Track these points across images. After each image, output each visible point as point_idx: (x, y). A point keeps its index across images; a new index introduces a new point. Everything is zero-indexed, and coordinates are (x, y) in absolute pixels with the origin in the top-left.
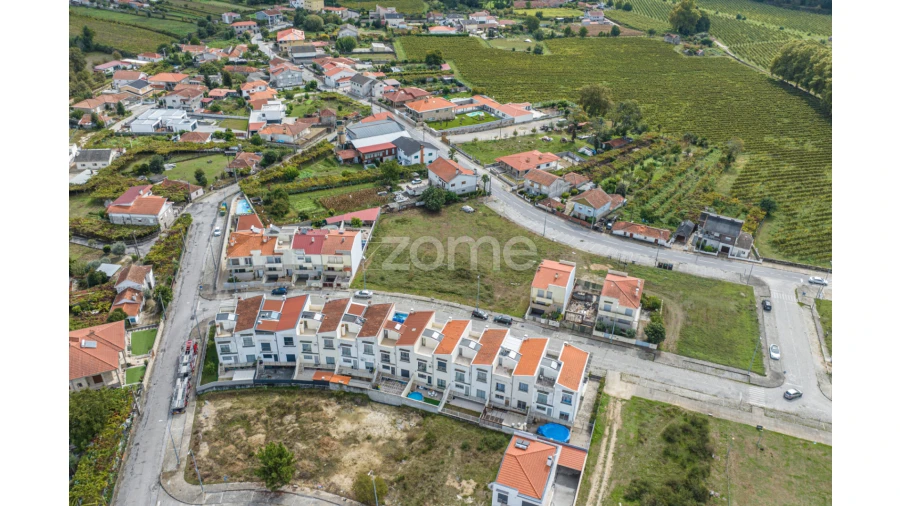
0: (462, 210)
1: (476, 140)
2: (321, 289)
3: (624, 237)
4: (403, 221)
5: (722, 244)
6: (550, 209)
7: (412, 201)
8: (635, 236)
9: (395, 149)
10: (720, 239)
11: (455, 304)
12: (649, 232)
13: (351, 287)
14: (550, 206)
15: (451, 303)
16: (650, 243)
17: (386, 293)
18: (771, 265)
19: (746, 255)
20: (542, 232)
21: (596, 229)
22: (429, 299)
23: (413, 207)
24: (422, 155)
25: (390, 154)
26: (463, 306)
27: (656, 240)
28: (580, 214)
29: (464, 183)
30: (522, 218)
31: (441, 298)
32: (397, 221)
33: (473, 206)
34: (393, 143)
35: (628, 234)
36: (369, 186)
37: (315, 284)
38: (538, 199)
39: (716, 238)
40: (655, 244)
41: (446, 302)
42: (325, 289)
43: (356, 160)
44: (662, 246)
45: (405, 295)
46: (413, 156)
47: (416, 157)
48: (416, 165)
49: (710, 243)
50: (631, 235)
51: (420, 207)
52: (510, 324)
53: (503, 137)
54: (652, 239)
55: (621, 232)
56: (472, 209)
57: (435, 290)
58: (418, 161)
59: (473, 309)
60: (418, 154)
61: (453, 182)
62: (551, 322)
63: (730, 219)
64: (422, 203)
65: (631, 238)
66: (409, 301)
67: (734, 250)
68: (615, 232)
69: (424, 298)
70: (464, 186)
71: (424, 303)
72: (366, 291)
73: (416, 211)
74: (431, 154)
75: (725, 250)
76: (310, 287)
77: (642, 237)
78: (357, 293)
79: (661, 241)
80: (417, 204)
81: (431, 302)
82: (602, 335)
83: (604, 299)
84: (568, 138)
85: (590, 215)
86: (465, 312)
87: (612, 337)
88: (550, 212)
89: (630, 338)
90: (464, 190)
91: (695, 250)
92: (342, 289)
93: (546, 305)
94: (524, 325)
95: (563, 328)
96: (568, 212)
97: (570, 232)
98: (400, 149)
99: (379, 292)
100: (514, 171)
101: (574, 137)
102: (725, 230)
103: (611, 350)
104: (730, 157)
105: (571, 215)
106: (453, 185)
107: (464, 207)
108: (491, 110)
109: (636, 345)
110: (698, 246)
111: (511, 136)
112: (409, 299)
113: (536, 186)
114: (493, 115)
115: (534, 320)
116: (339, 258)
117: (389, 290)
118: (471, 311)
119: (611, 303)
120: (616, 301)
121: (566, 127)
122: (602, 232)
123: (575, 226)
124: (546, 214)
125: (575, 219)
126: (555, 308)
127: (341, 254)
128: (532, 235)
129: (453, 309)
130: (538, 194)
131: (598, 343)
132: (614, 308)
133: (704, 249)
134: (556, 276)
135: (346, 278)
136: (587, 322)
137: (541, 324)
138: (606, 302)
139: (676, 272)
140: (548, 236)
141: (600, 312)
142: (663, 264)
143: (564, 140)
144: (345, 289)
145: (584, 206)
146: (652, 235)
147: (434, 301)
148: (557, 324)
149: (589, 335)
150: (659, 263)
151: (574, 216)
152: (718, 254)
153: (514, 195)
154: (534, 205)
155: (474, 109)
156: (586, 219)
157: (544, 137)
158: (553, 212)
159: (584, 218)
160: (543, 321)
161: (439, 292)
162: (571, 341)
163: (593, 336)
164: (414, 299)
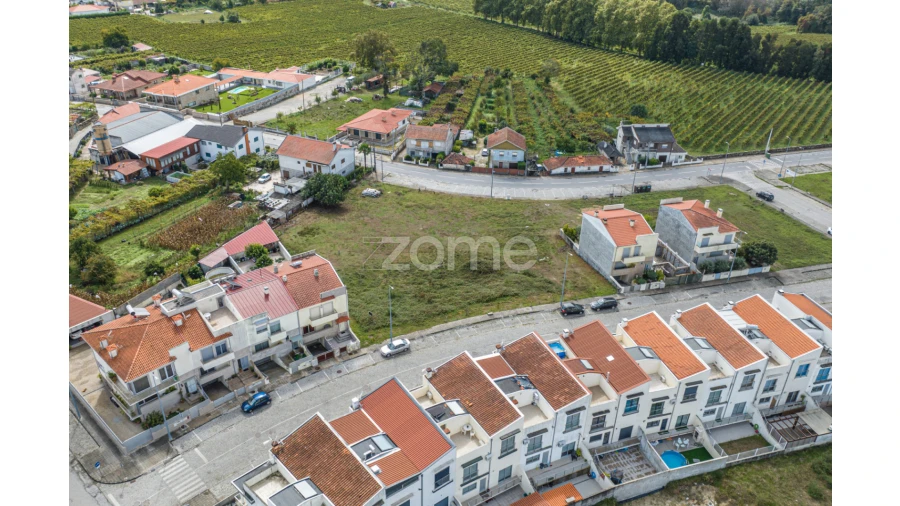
0: (364, 196)
1: (280, 115)
2: (318, 368)
3: (565, 175)
4: (309, 232)
5: (658, 154)
6: (462, 167)
7: (295, 203)
8: (578, 169)
9: (197, 143)
10: (657, 147)
11: (525, 310)
12: (590, 162)
13: (363, 346)
14: (462, 163)
15: (519, 310)
16: (595, 173)
18: (710, 162)
19: (683, 158)
20: (489, 194)
21: (531, 174)
22: (486, 317)
23: (299, 210)
24: (247, 142)
25: (193, 153)
26: (536, 308)
27: (601, 168)
28: (501, 163)
29: (343, 161)
30: (441, 185)
31: (498, 309)
32: (301, 234)
33: (372, 186)
34: (188, 136)
35: (569, 170)
36: (204, 202)
37: (303, 364)
38: (434, 160)
39: (652, 150)
40: (601, 172)
41: (513, 312)
42: (325, 365)
43: (146, 173)
44: (608, 172)
45: (450, 324)
46: (237, 146)
47: (241, 147)
48: (245, 158)
49: (651, 156)
50: (573, 169)
51: (309, 207)
53: (306, 107)
54: (595, 168)
55: (561, 170)
56: (378, 192)
57: (478, 301)
58: (244, 152)
59: (558, 305)
60: (242, 141)
61: (333, 162)
62: (654, 285)
63: (655, 125)
64: (310, 200)
65: (574, 174)
66: (465, 330)
67: (671, 157)
68: (554, 172)
69: (479, 318)
70: (345, 165)
71: (486, 325)
72: (397, 342)
73: (309, 213)
74: (256, 139)
75: (663, 159)
76: (299, 373)
77: (584, 169)
78: (385, 350)
79: (606, 167)
80: (304, 203)
81: (493, 319)
82: (713, 278)
83: (701, 232)
84: (380, 93)
85: (515, 161)
86: (548, 314)
87: (723, 276)
88: (463, 171)
89: (741, 269)
90: (344, 172)
91: (641, 167)
92: (350, 354)
93: (629, 267)
94: (628, 300)
95: (669, 288)
96: (483, 165)
97: (511, 186)
98: (207, 142)
99: (410, 335)
100: (372, 137)
101: (386, 92)
102: (659, 137)
103: (738, 290)
104: (548, 81)
105: (491, 166)
106: (334, 167)
107: (365, 191)
108: (257, 82)
109: (749, 275)
110: (642, 161)
111: (316, 103)
112: (461, 327)
113: (425, 145)
114: (264, 87)
115: (632, 290)
116: (327, 306)
117: (419, 326)
118: (554, 311)
119: (711, 234)
120: (715, 230)
121: (363, 84)
122: (538, 176)
123: (506, 177)
124: (461, 174)
125: (499, 170)
126: (643, 266)
127: (333, 297)
128: (479, 200)
129: (530, 316)
130: (428, 154)
131: (717, 288)
132: (712, 240)
133: (650, 163)
134: (632, 224)
135: (341, 335)
136: (678, 270)
137: (643, 291)
138: (705, 235)
139: (656, 192)
140: (496, 196)
141: (699, 250)
142: (641, 188)
143: (377, 97)
144: (355, 352)
145: (506, 151)
146: (594, 163)
147: (496, 317)
148: (661, 284)
149: (701, 283)
150: (636, 188)
151: (495, 167)
152: (661, 166)
153: (399, 164)
154: (438, 168)
155: (232, 85)
156: (513, 166)
157: (353, 98)
158: (467, 170)
159: (508, 166)
160: (643, 287)
161: (487, 301)
162: (694, 298)
163: (706, 282)
164: (469, 325)
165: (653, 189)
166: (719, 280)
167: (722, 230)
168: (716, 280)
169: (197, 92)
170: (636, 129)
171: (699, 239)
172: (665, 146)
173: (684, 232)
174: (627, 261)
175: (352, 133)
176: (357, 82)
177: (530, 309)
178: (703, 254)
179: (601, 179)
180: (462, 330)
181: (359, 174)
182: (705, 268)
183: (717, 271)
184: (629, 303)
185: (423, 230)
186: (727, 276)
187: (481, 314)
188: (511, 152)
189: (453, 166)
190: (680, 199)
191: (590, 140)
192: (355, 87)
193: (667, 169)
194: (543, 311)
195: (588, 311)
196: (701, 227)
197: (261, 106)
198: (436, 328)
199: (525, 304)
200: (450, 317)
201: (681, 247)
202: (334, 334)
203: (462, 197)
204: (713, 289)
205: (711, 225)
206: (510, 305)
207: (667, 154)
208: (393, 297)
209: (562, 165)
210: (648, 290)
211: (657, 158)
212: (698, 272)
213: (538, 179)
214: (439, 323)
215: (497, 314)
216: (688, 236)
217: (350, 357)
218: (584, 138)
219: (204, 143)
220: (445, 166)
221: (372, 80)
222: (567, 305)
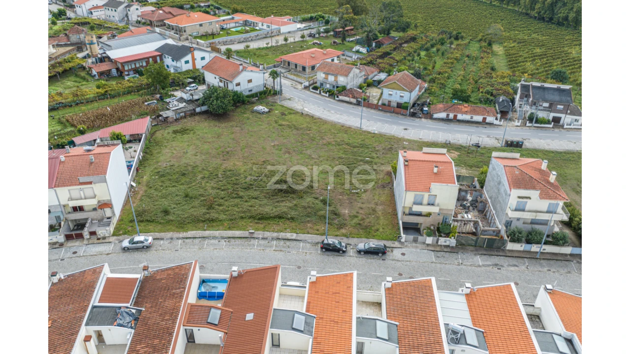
0: (253, 112)
1: (247, 46)
2: (61, 245)
3: (447, 120)
4: (183, 131)
5: (552, 115)
6: (354, 101)
7: (191, 107)
8: (460, 117)
9: (161, 56)
10: (551, 108)
11: (289, 235)
12: (474, 112)
13: (114, 235)
14: (354, 97)
15: (282, 235)
16: (477, 123)
17: (176, 235)
20: (359, 126)
21: (413, 115)
22: (245, 233)
23: (193, 114)
24: (194, 59)
25: (155, 62)
26: (302, 236)
27: (485, 119)
28: (390, 102)
29: (250, 81)
30: (326, 112)
31: (264, 229)
33: (267, 105)
34: (157, 50)
35: (451, 116)
36: (134, 98)
38: (336, 92)
39: (545, 109)
40: (484, 123)
41: (275, 235)
42: (70, 244)
43: (114, 72)
44: (491, 124)
45: (207, 233)
46: (183, 60)
47: (187, 62)
48: (188, 72)
49: (541, 115)
50: (455, 116)
51: (201, 113)
52: (384, 253)
53: (274, 44)
54: (479, 118)
55: (443, 115)
56: (266, 110)
57: (251, 217)
58: (189, 67)
59: (319, 238)
60: (189, 57)
61: (236, 81)
62: (442, 241)
63: (555, 86)
64: (204, 108)
65: (455, 120)
66: (215, 242)
67: (564, 119)
68: (435, 116)
69: (237, 233)
70: (251, 85)
71: (238, 242)
73: (197, 118)
74: (203, 58)
75: (556, 120)
77: (467, 117)
78: (126, 243)
79: (490, 119)
80: (198, 110)
81: (251, 237)
82: (522, 249)
83: (515, 193)
84: (338, 41)
85: (402, 101)
86: (308, 245)
87: (535, 248)
88: (355, 104)
89: (563, 245)
90: (250, 91)
91: (528, 124)
92: (98, 239)
93: (425, 216)
94: (404, 250)
95: (461, 246)
96: (375, 102)
97: (387, 122)
98: (167, 56)
99: (158, 235)
100: (299, 69)
101: (344, 39)
102: (556, 97)
103: (546, 269)
104: (490, 44)
105: (380, 103)
107: (255, 108)
108: (255, 24)
109: (571, 255)
110: (531, 119)
111: (284, 42)
112: (214, 238)
113: (331, 78)
114: (257, 28)
115: (415, 241)
117: (182, 228)
118: (317, 243)
119: (529, 198)
120: (534, 194)
121: (332, 33)
122: (420, 117)
123: (388, 114)
124: (351, 106)
125: (385, 108)
126: (441, 218)
127: (90, 183)
128: (346, 129)
129: (288, 243)
130: (334, 87)
131: (520, 260)
132: (530, 205)
133: (538, 121)
134: (435, 170)
135: (105, 220)
136: (486, 231)
137: (428, 245)
138: (519, 197)
139: (528, 150)
140: (365, 128)
141: (512, 215)
142: (512, 142)
143: (335, 42)
144: (104, 238)
145: (395, 91)
146: (478, 114)
147: (255, 236)
148: (452, 242)
149: (504, 250)
150: (507, 142)
151: (384, 105)
152: (551, 126)
153: (308, 92)
154: (334, 99)
155: (237, 25)
156: (399, 106)
157: (315, 41)
158: (358, 104)
159: (395, 105)
160: (429, 240)
161: (259, 219)
162: (483, 265)
163: (509, 251)
164: (223, 238)
165: (526, 145)
166: (529, 252)
167: (542, 197)
168: (524, 251)
169: (201, 25)
170: (534, 87)
171: (513, 201)
172: (560, 107)
173: (502, 191)
175: (287, 64)
176: (327, 31)
177: (294, 236)
178: (518, 219)
179: (481, 129)
180: (213, 241)
181: (266, 94)
182: (515, 237)
183: (528, 242)
184: (403, 254)
185: (274, 145)
186: (538, 250)
187: (244, 230)
188: (398, 92)
189: (347, 99)
190: (517, 155)
191: (492, 95)
192: (324, 35)
193: (556, 130)
194: (304, 241)
195: (351, 252)
196: (519, 187)
197: (242, 40)
198: (191, 233)
199: (293, 230)
200: (212, 226)
202: (99, 218)
203: (334, 125)
204: (514, 261)
205: (534, 188)
206: (277, 228)
207: (562, 116)
208: (187, 196)
209: (444, 111)
210: (436, 244)
211: (551, 118)
212: (506, 238)
213: (418, 120)
214: (199, 229)
215: (259, 234)
216: (504, 195)
217: (98, 241)
218: (488, 92)
219: (165, 57)
220: (341, 98)
221: (337, 30)
222: (331, 240)
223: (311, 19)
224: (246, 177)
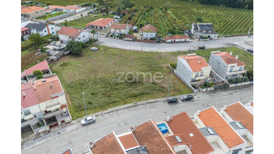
2: (49, 131)
3: (172, 42)
4: (65, 65)
5: (208, 35)
6: (132, 39)
7: (62, 53)
8: (176, 40)
9: (29, 30)
10: (207, 32)
11: (151, 101)
12: (181, 38)
13: (73, 120)
14: (131, 38)
15: (148, 101)
16: (183, 42)
17: (103, 112)
18: (227, 38)
19: (217, 37)
20: (141, 50)
21: (158, 42)
22: (133, 104)
23: (64, 55)
24: (48, 30)
25: (27, 33)
26: (157, 100)
27: (186, 40)
28: (147, 38)
29: (84, 36)
30: (123, 46)
31: (139, 100)
32: (61, 65)
33: (95, 46)
34: (26, 27)
35: (173, 40)
37: (41, 130)
38: (121, 37)
39: (205, 33)
40: (185, 41)
41: (146, 102)
42: (53, 130)
44: (188, 42)
45: (116, 108)
47: (45, 31)
48: (46, 36)
49: (205, 35)
50: (175, 40)
51: (68, 55)
53: (77, 18)
54: (183, 40)
55: (170, 41)
56: (97, 49)
57: (130, 97)
58: (47, 33)
59: (166, 98)
60: (46, 29)
62: (209, 89)
63: (206, 24)
64: (68, 52)
65: (175, 42)
66: (123, 111)
67: (212, 36)
68: (167, 41)
69: (130, 105)
70: (84, 38)
71: (133, 108)
73: (67, 57)
74: (52, 28)
75: (209, 37)
76: (39, 134)
77: (179, 40)
78: (83, 122)
79: (187, 40)
80: (66, 53)
81: (136, 105)
82: (234, 86)
83: (230, 65)
84: (105, 14)
85: (152, 37)
86: (162, 103)
87: (239, 85)
88: (132, 41)
89: (246, 82)
90: (84, 41)
91: (201, 40)
92: (66, 124)
93: (198, 81)
94: (198, 96)
95: (216, 90)
96: (140, 39)
97: (150, 47)
98: (33, 29)
99: (96, 114)
100: (99, 28)
101: (107, 13)
102: (208, 28)
103: (245, 91)
104: (166, 10)
105: (143, 39)
106: (79, 39)
107: (92, 49)
108: (62, 10)
109: (249, 84)
110: (202, 38)
111: (81, 17)
112: (121, 109)
113: (118, 31)
114: (63, 12)
115: (199, 91)
116: (55, 101)
117: (102, 109)
118: (165, 101)
119: (234, 66)
120: (235, 65)
121: (100, 11)
122: (161, 43)
123: (148, 43)
124: (131, 42)
125: (146, 41)
126: (204, 80)
127: (57, 97)
128: (137, 52)
129: (153, 104)
130: (119, 35)
131: (236, 90)
132: (234, 69)
133: (204, 38)
134: (199, 62)
135: (64, 114)
136: (219, 82)
137: (204, 92)
138: (231, 67)
139: (207, 49)
140: (144, 51)
141: (228, 74)
142: (201, 47)
143: (104, 15)
144: (69, 122)
145: (149, 33)
146: (183, 38)
147: (138, 104)
148: (212, 89)
149: (229, 88)
150: (199, 48)
151: (144, 39)
152: (208, 39)
153: (108, 38)
154: (122, 40)
155: (52, 11)
156: (151, 39)
157: (95, 15)
158: (134, 40)
159: (149, 39)
160: (204, 90)
161: (135, 97)
162: (227, 95)
163: (231, 87)
164: (125, 108)
165: (206, 48)
166: (237, 86)
167: (238, 65)
168: (235, 87)
169: (37, 12)
170: (199, 25)
171: (229, 69)
172: (210, 32)
173: (222, 65)
174: (197, 79)
175: (91, 27)
176: (98, 10)
177: (154, 101)
178: (230, 75)
179: (185, 44)
180: (121, 111)
181: (91, 42)
182: (231, 81)
183: (236, 83)
184: (198, 97)
185: (113, 64)
186: (240, 85)
187: (131, 103)
188: (150, 33)
189: (128, 39)
190: (219, 51)
191: (181, 30)
192: (97, 12)
193: (211, 41)
194: (159, 101)
195: (180, 101)
196: (230, 63)
197: (60, 18)
198: (109, 110)
199: (152, 98)
200: (116, 104)
201: (220, 72)
202: (60, 113)
203: (130, 51)
204: (235, 91)
205: (234, 63)
206: (145, 99)
207: (211, 35)
208: (93, 94)
209: (170, 39)
210: (206, 91)
211: (207, 36)
212: (228, 83)
213: (161, 44)
214: (111, 107)
215: (139, 103)
216: (223, 67)
217: (66, 125)
218: (179, 29)
219: (32, 30)
220: (125, 39)
221: (102, 9)
222: (171, 98)
223: (86, 5)
224: (112, 80)
